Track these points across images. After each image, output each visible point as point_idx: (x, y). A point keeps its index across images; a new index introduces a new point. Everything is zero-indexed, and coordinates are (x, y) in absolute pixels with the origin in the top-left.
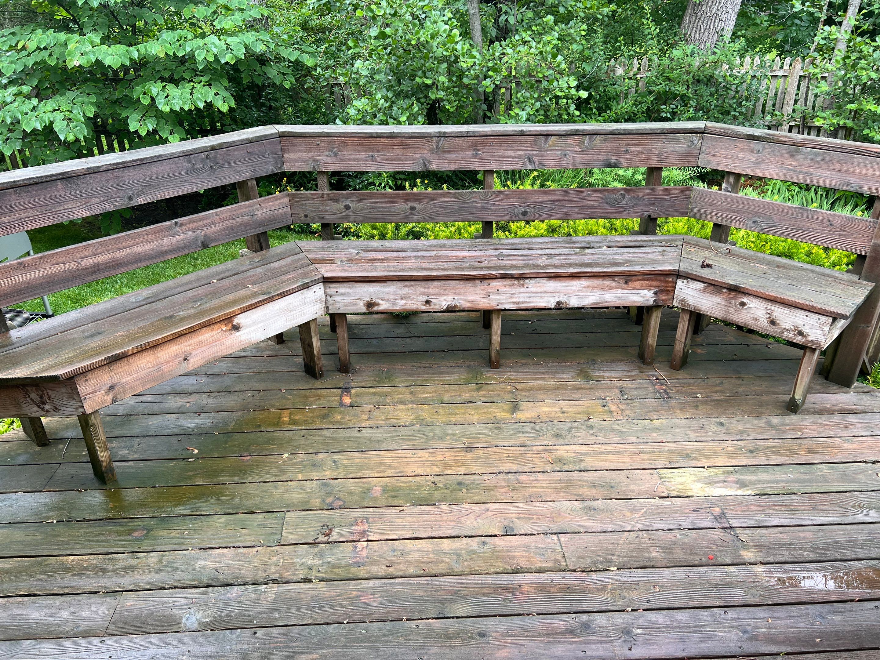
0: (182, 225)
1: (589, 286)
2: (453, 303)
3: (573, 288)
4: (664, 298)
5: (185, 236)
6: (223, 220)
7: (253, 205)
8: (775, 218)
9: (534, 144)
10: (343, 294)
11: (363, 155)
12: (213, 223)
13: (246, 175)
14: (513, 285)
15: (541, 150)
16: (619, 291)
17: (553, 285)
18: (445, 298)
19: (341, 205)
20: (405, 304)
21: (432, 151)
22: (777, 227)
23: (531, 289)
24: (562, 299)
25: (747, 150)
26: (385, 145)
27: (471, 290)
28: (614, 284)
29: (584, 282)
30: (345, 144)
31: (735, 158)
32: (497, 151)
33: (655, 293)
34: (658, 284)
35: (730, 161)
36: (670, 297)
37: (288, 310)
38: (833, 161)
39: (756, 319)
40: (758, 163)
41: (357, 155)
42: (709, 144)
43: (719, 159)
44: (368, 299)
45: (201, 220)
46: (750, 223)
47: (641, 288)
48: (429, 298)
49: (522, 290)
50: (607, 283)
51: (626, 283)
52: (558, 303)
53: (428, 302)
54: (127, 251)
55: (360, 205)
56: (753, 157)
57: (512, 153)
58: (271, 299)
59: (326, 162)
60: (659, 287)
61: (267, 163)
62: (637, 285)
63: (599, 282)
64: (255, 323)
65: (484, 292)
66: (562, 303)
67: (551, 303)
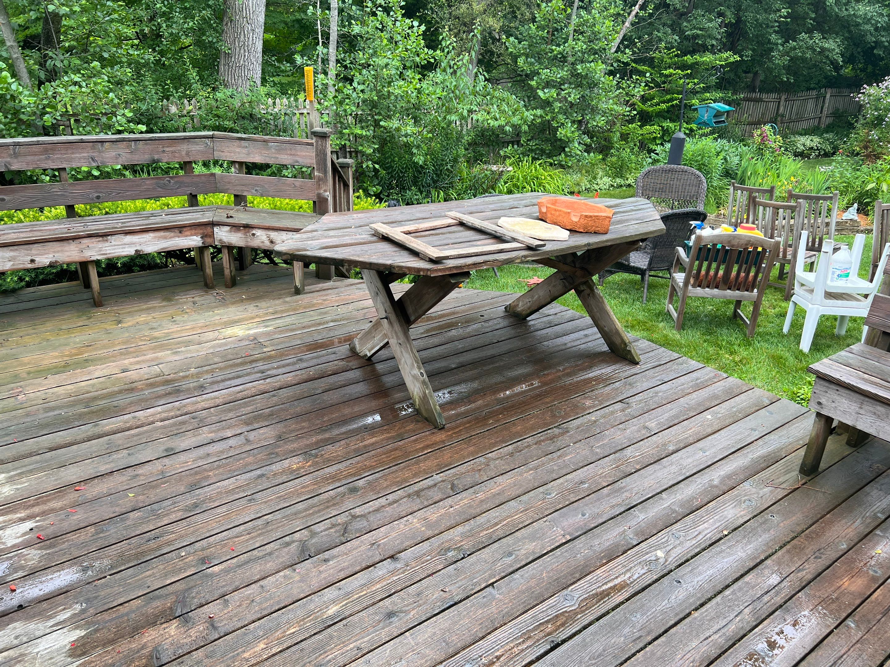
1: (155, 237)
2: (54, 260)
3: (144, 240)
4: (209, 241)
8: (266, 186)
9: (93, 148)
14: (99, 241)
15: (100, 152)
16: (177, 239)
17: (129, 239)
18: (46, 256)
20: (13, 265)
21: (10, 155)
22: (268, 191)
23: (113, 243)
24: (139, 248)
25: (240, 147)
27: (67, 248)
28: (172, 234)
29: (151, 235)
31: (235, 152)
32: (65, 154)
33: (201, 238)
34: (201, 231)
35: (233, 154)
36: (212, 239)
38: (286, 149)
39: (263, 242)
40: (248, 154)
42: (218, 145)
43: (226, 154)
46: (254, 191)
47: (192, 235)
48: (33, 258)
49: (107, 244)
50: (167, 234)
51: (180, 232)
52: (136, 251)
53: (32, 261)
56: (245, 151)
57: (78, 155)
60: (203, 233)
62: (188, 233)
63: (162, 234)
65: (77, 249)
66: (139, 251)
67: (130, 251)
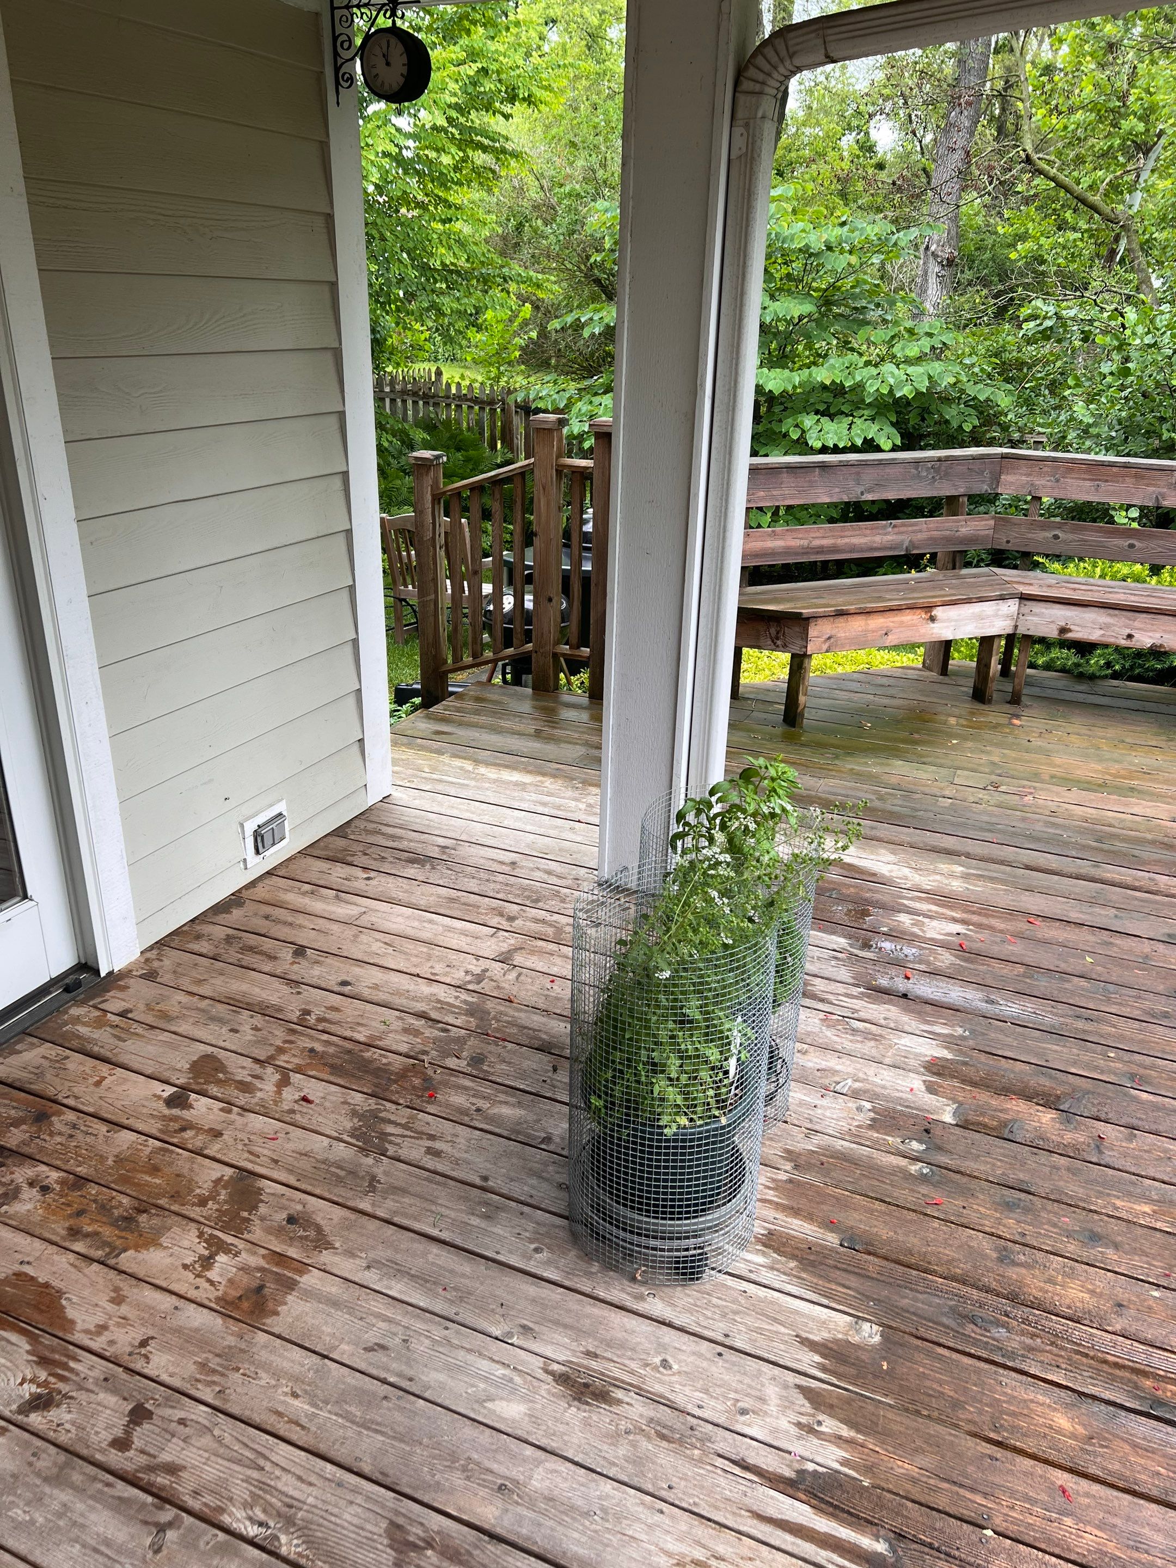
0: (895, 526)
2: (1158, 642)
5: (894, 537)
6: (929, 530)
7: (959, 521)
10: (1036, 615)
11: (1088, 483)
12: (920, 531)
13: (962, 491)
18: (1151, 634)
19: (1049, 534)
20: (1103, 635)
26: (1116, 475)
30: (1070, 470)
37: (980, 617)
41: (1081, 483)
44: (1063, 624)
45: (912, 525)
48: (1133, 632)
53: (1130, 636)
54: (846, 540)
55: (1071, 536)
58: (969, 601)
59: (1044, 487)
61: (983, 482)
64: (949, 620)
